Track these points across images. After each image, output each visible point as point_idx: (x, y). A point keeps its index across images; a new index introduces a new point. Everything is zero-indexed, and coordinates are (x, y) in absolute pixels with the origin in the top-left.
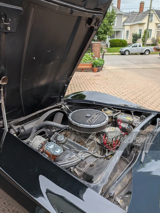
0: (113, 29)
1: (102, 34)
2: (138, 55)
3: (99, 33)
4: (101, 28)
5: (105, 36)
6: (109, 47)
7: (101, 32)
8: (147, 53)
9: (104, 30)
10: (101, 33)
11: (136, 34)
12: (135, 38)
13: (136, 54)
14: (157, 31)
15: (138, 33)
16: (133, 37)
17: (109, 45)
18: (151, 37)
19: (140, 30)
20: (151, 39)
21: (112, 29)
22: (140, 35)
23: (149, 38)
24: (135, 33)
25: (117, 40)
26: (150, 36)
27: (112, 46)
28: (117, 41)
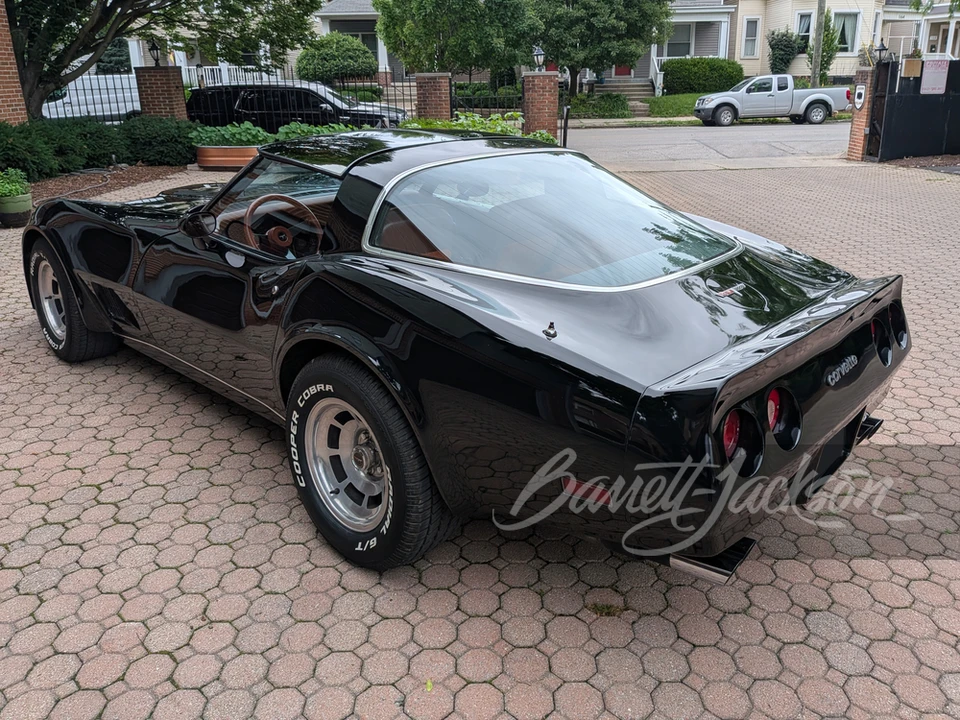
0: (671, 14)
1: (619, 37)
2: (782, 123)
3: (607, 36)
4: (614, 15)
5: (633, 48)
6: (659, 92)
7: (614, 29)
8: (817, 115)
9: (626, 21)
10: (613, 36)
11: (784, 35)
12: (784, 52)
13: (772, 120)
14: (885, 22)
15: (795, 30)
16: (772, 47)
17: (659, 82)
18: (858, 47)
19: (802, 16)
20: (856, 53)
21: (667, 15)
22: (806, 38)
23: (845, 50)
24: (783, 31)
25: (695, 63)
26: (849, 41)
27: (671, 88)
28: (695, 65)
